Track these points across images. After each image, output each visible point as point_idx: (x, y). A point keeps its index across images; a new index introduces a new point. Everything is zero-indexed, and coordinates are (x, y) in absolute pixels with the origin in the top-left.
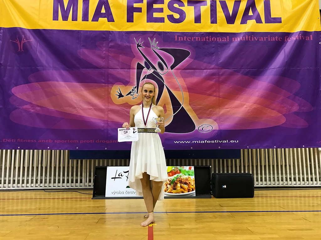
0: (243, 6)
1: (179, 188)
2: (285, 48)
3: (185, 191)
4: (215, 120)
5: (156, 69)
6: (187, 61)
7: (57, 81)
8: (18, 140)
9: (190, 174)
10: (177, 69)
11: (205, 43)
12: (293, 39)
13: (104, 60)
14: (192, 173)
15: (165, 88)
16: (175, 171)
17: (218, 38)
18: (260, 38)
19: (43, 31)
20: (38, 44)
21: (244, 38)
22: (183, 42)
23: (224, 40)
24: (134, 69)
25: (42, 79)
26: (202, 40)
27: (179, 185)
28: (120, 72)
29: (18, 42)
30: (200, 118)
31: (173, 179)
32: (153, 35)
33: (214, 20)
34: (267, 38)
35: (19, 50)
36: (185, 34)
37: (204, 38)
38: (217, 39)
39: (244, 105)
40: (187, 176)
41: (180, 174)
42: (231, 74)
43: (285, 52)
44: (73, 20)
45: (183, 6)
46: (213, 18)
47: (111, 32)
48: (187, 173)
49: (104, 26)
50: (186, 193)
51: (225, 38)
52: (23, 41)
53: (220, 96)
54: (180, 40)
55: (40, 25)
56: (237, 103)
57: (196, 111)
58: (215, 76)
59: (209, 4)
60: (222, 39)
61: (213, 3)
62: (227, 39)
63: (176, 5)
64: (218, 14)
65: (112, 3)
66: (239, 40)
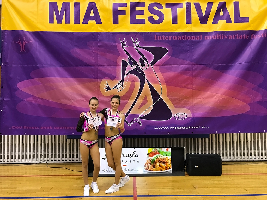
0: (215, 8)
1: (158, 167)
2: (251, 44)
3: (163, 169)
4: (189, 109)
5: (138, 66)
6: (165, 58)
7: (55, 77)
8: (24, 127)
9: (168, 154)
10: (157, 65)
11: (181, 41)
12: (259, 36)
13: (94, 58)
14: (169, 153)
15: (146, 82)
16: (155, 152)
17: (192, 37)
18: (229, 36)
19: (41, 33)
20: (37, 45)
21: (215, 36)
22: (162, 41)
23: (198, 38)
24: (120, 65)
25: (42, 75)
26: (178, 39)
27: (158, 164)
28: (107, 68)
29: (20, 44)
30: (176, 107)
31: (153, 159)
32: (136, 35)
33: (189, 21)
34: (236, 36)
35: (22, 51)
36: (164, 33)
37: (180, 37)
39: (214, 96)
40: (165, 157)
41: (159, 155)
42: (203, 69)
43: (251, 48)
44: (66, 23)
45: (162, 8)
46: (188, 19)
47: (99, 33)
48: (165, 154)
49: (93, 28)
50: (164, 171)
51: (199, 37)
52: (24, 42)
53: (194, 88)
54: (159, 39)
55: (38, 28)
56: (208, 94)
57: (172, 101)
58: (189, 71)
59: (184, 6)
60: (196, 38)
61: (189, 6)
62: (200, 38)
63: (156, 8)
64: (193, 15)
65: (99, 7)
66: (210, 38)
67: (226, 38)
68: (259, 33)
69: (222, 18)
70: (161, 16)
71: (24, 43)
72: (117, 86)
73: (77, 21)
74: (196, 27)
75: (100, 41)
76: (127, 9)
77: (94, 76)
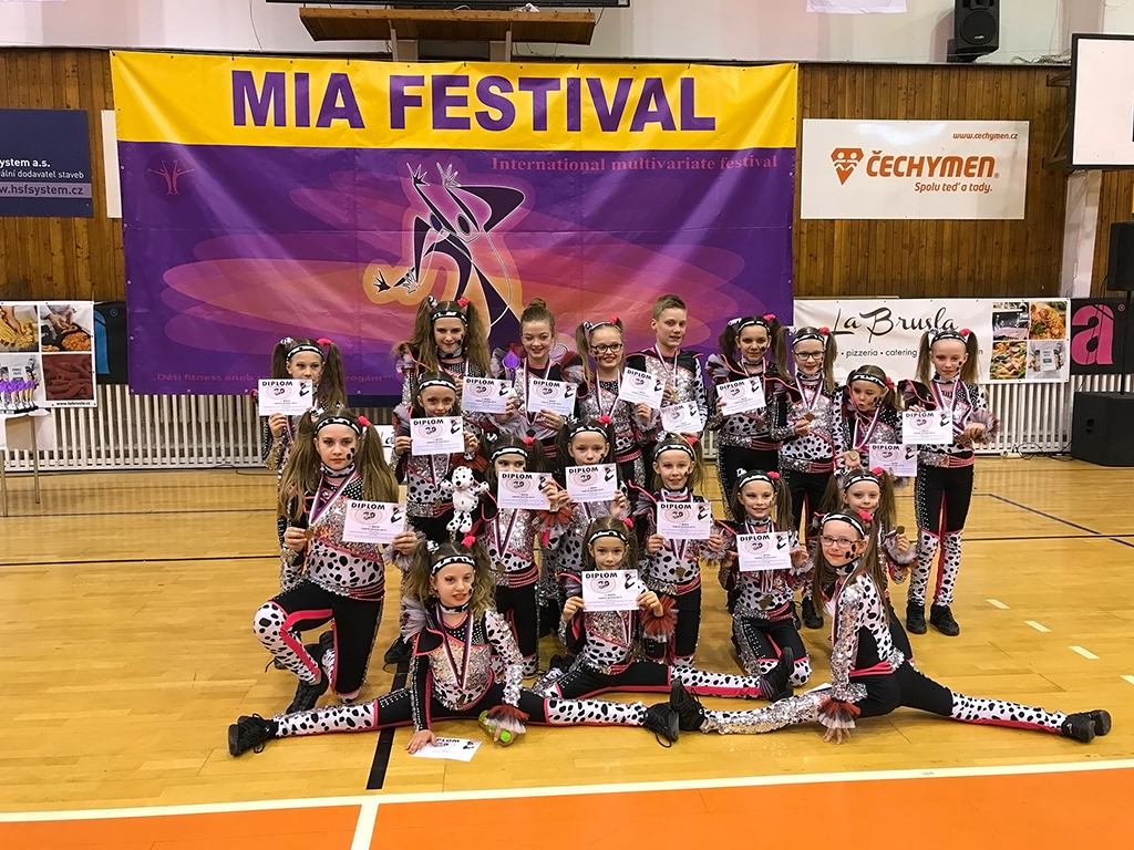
0: (636, 92)
5: (454, 231)
6: (518, 214)
7: (254, 257)
8: (186, 377)
10: (497, 231)
11: (556, 175)
12: (737, 165)
13: (347, 212)
15: (473, 271)
17: (582, 164)
18: (668, 162)
19: (214, 150)
20: (207, 178)
21: (636, 162)
22: (509, 172)
23: (595, 168)
24: (409, 230)
25: (227, 253)
26: (549, 168)
28: (379, 237)
29: (167, 175)
32: (448, 157)
33: (574, 124)
34: (683, 162)
35: (170, 192)
36: (514, 154)
37: (553, 163)
38: (579, 166)
42: (606, 242)
44: (276, 125)
45: (510, 90)
46: (572, 119)
47: (359, 150)
49: (343, 137)
51: (596, 163)
52: (176, 171)
53: (584, 287)
54: (502, 168)
55: (208, 137)
56: (618, 298)
58: (573, 247)
59: (564, 85)
60: (590, 166)
61: (574, 85)
62: (600, 167)
63: (494, 90)
64: (584, 111)
65: (357, 85)
66: (625, 168)
67: (661, 167)
68: (737, 156)
69: (653, 118)
70: (508, 110)
71: (176, 175)
72: (403, 280)
73: (303, 120)
74: (592, 139)
75: (362, 170)
76: (426, 92)
77: (347, 256)
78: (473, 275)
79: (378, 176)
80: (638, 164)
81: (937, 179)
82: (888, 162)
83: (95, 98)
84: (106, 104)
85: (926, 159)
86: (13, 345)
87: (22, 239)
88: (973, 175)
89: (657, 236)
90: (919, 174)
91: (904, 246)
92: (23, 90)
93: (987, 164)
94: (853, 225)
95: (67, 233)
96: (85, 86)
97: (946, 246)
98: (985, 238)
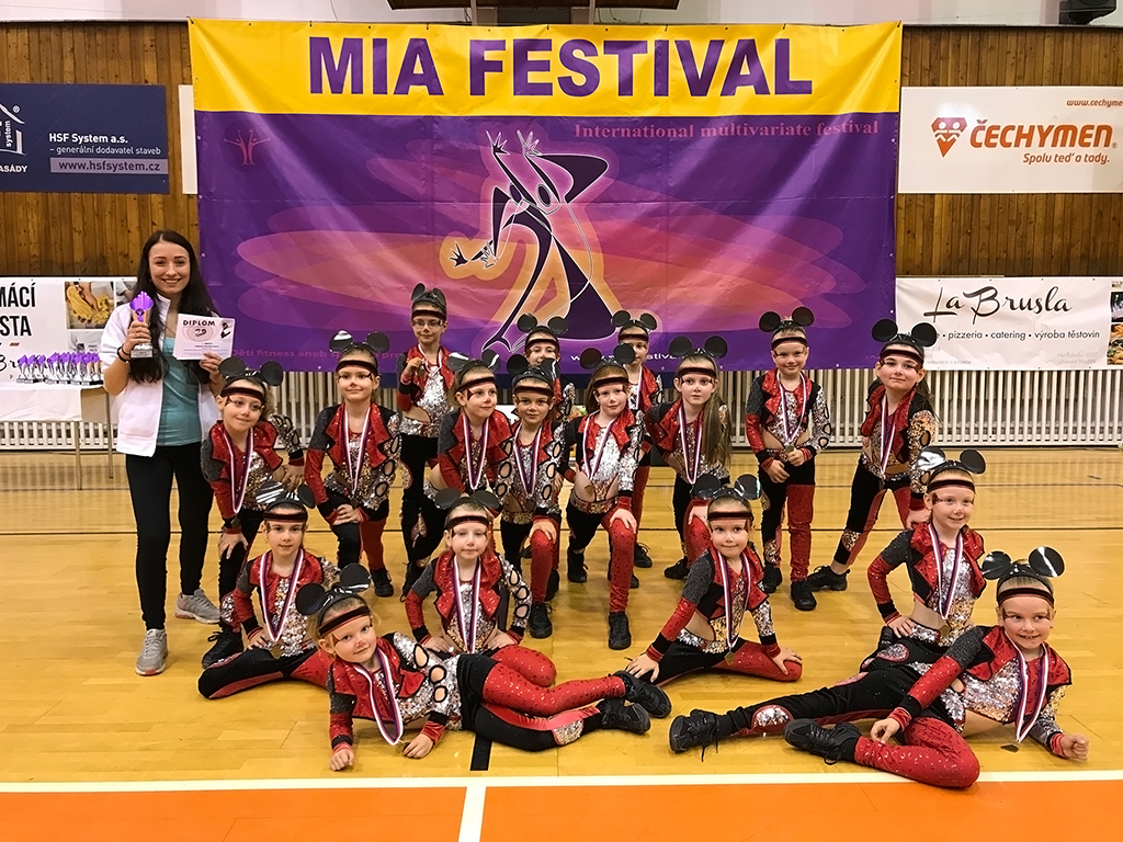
0: (727, 54)
5: (534, 202)
6: (601, 184)
7: (329, 229)
8: (258, 352)
10: (581, 202)
11: (641, 141)
12: (833, 133)
13: (424, 182)
15: (553, 244)
17: (669, 130)
18: (761, 129)
19: (291, 119)
20: (285, 149)
21: (726, 129)
22: (594, 142)
23: (683, 134)
24: (488, 201)
26: (634, 135)
28: (456, 209)
29: (242, 145)
32: (529, 125)
33: (662, 88)
34: (778, 128)
35: (245, 163)
36: (598, 121)
37: (639, 130)
38: (666, 132)
39: (720, 279)
42: (694, 213)
44: (353, 92)
45: (595, 54)
46: (660, 84)
47: (437, 118)
49: (421, 105)
51: (685, 129)
52: (252, 141)
53: (670, 261)
54: (585, 135)
55: (284, 106)
56: (704, 274)
57: (616, 292)
58: (659, 218)
59: (651, 48)
60: (678, 133)
61: (662, 48)
62: (688, 133)
63: (578, 54)
64: (672, 74)
65: (436, 51)
66: (715, 134)
67: (754, 133)
68: (835, 122)
69: (745, 81)
70: (593, 75)
71: (251, 145)
72: (481, 253)
73: (380, 87)
74: (681, 104)
75: (440, 139)
76: (507, 57)
77: (424, 229)
78: (553, 247)
79: (456, 144)
80: (729, 130)
81: (1048, 149)
82: (994, 132)
83: (173, 73)
84: (183, 78)
85: (1036, 128)
86: (90, 321)
87: (99, 215)
88: (1088, 145)
89: (748, 207)
90: (1028, 145)
91: (1011, 222)
92: (101, 64)
93: (1104, 133)
94: (954, 199)
95: (143, 209)
96: (162, 59)
97: (1057, 222)
98: (1101, 214)
